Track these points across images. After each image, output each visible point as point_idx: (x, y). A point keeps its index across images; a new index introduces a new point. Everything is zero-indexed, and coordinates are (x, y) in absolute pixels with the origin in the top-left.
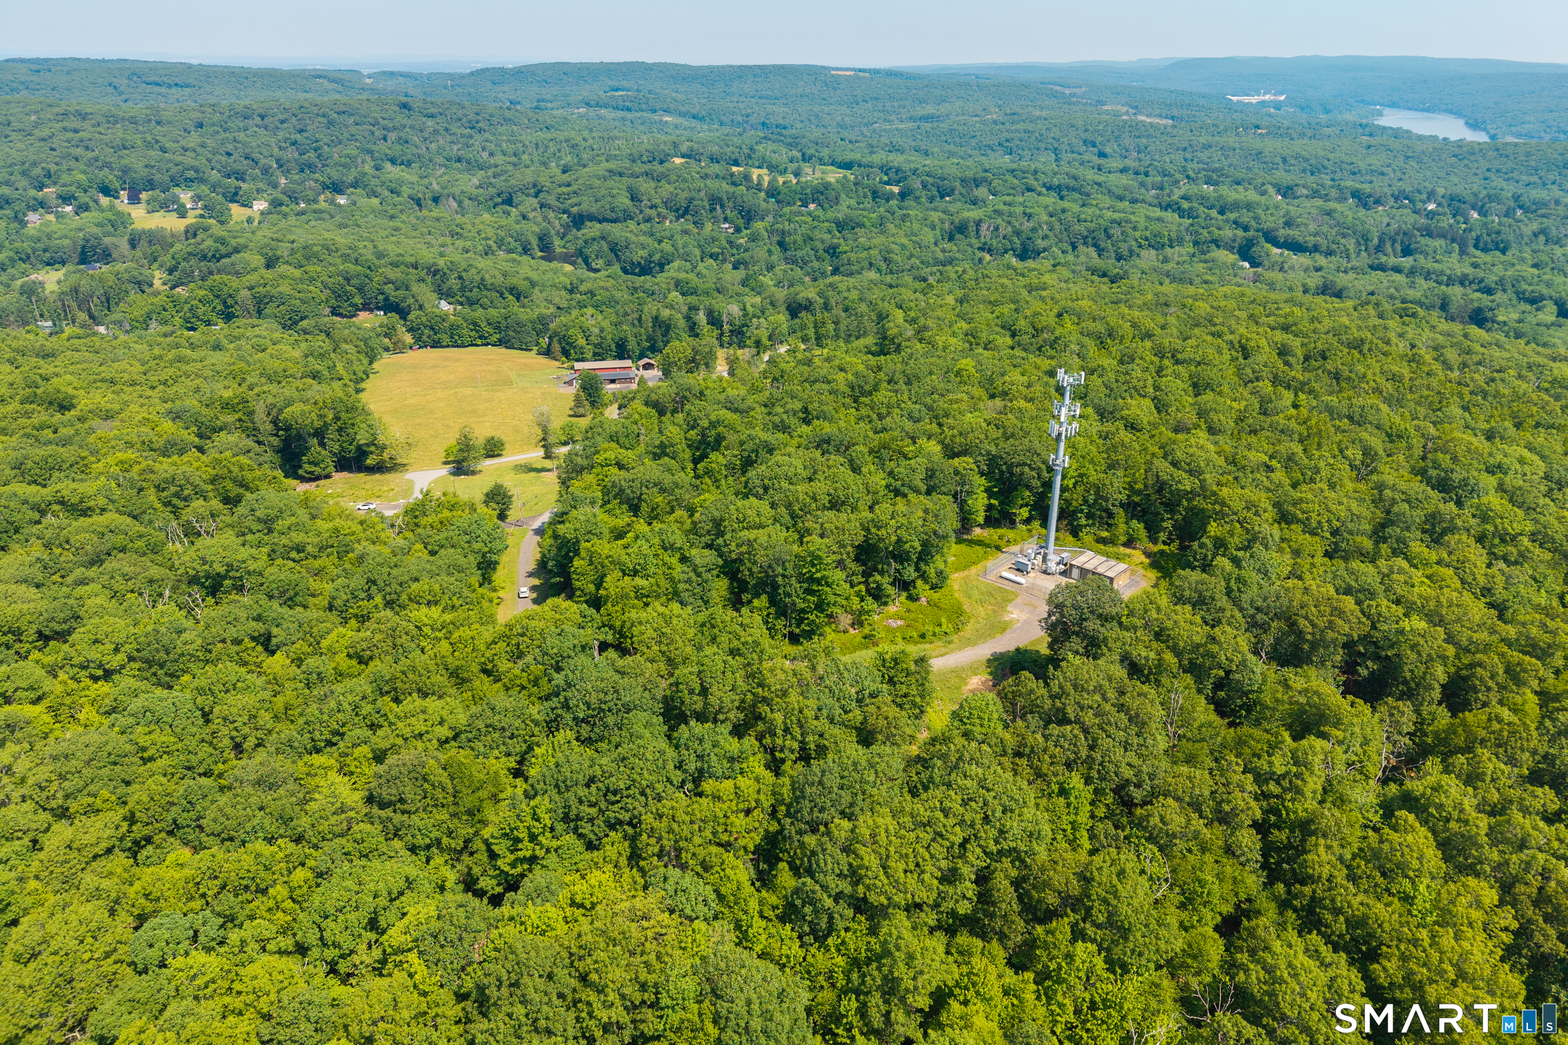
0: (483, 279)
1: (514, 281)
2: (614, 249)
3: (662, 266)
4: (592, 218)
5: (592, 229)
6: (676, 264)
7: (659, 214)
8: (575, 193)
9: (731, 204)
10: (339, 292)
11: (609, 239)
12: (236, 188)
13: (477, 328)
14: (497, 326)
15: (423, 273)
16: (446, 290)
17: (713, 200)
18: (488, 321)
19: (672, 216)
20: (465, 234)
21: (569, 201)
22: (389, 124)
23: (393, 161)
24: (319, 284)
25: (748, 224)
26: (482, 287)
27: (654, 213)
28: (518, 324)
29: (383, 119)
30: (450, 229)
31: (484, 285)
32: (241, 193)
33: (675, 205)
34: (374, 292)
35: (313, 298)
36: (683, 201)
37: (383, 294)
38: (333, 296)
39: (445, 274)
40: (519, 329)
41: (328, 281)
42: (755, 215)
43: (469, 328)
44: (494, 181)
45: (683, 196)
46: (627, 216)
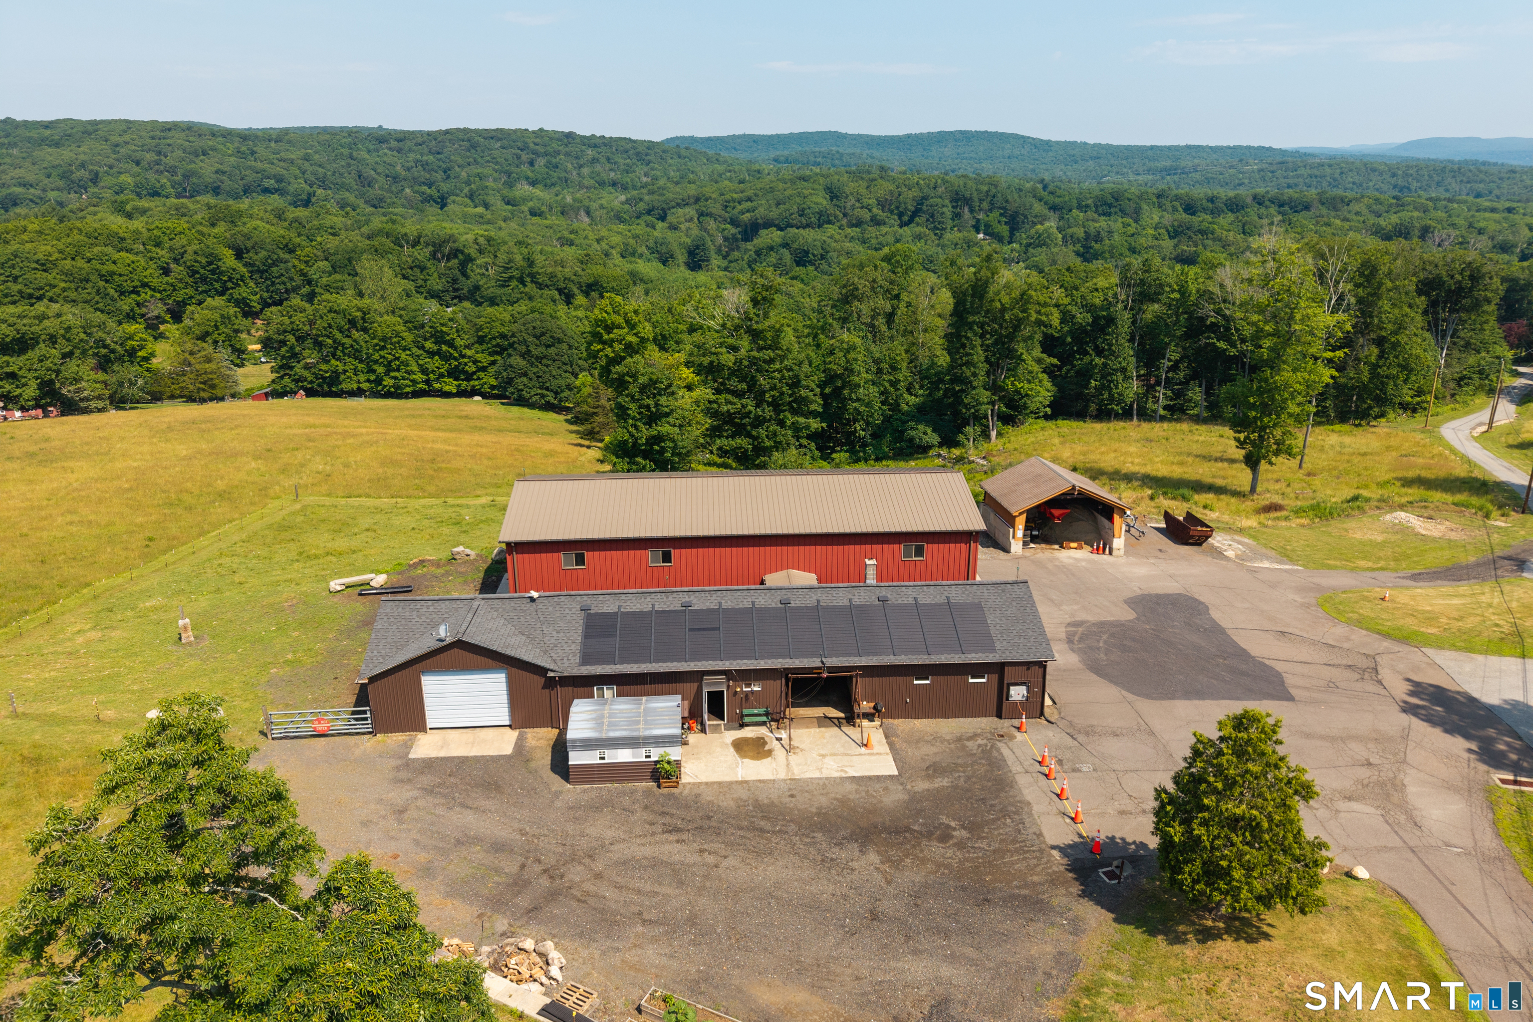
2: (802, 260)
4: (769, 224)
5: (770, 237)
7: (873, 218)
8: (749, 199)
9: (985, 205)
10: (202, 271)
11: (795, 246)
12: (309, 194)
13: (444, 348)
14: (498, 345)
15: (422, 254)
16: (469, 291)
17: (956, 201)
18: (478, 330)
19: (894, 220)
20: (577, 242)
21: (739, 207)
22: (541, 149)
23: (533, 183)
24: (163, 254)
25: (1012, 235)
26: (528, 279)
27: (867, 216)
28: (537, 337)
29: (535, 144)
30: (559, 235)
31: (532, 276)
32: (313, 200)
33: (897, 208)
34: (292, 279)
35: (112, 274)
36: (909, 202)
37: (309, 282)
38: (190, 280)
39: (469, 259)
40: (536, 351)
41: (187, 248)
42: (1023, 222)
43: (422, 348)
44: (646, 198)
45: (909, 196)
46: (823, 220)
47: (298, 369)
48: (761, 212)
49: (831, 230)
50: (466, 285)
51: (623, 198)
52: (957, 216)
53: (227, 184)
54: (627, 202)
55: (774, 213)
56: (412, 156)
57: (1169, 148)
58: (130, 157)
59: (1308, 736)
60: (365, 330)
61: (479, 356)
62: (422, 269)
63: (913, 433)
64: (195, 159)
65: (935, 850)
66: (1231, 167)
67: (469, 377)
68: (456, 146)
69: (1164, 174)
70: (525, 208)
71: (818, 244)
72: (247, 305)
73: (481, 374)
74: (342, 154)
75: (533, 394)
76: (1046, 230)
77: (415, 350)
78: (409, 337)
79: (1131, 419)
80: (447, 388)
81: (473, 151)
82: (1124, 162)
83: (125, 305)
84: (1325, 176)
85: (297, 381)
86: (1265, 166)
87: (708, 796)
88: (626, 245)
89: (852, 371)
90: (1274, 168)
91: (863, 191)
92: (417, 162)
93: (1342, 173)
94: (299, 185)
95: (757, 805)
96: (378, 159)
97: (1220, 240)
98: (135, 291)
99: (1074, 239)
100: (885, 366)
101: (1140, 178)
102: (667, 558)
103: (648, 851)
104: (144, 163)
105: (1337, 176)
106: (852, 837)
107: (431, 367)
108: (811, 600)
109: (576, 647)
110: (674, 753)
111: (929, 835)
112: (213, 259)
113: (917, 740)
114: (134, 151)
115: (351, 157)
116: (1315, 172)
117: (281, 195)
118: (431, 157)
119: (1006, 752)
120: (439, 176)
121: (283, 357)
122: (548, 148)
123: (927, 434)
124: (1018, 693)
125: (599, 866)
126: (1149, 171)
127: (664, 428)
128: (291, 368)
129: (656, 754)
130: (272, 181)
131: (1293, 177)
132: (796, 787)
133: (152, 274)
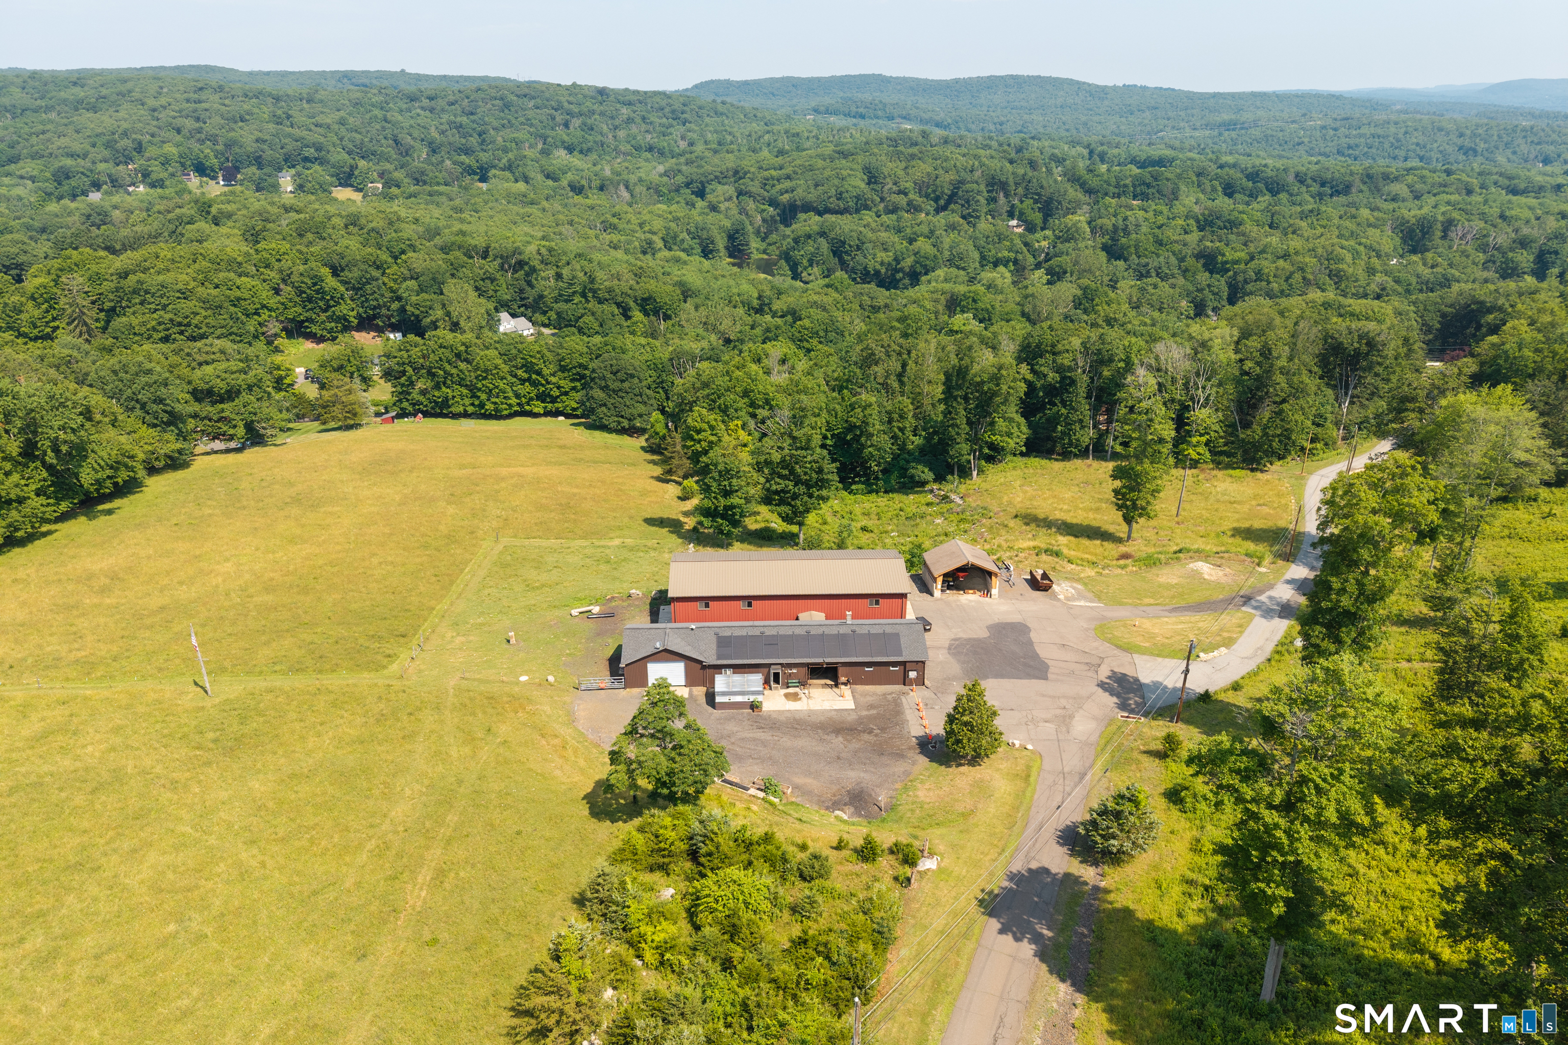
0: (592, 280)
1: (651, 286)
2: (839, 250)
3: (914, 277)
4: (807, 208)
5: (808, 223)
6: (940, 273)
7: (910, 203)
8: (788, 177)
9: (1020, 190)
10: (308, 291)
11: (832, 235)
12: (351, 167)
13: (534, 376)
14: (578, 374)
15: (491, 266)
16: (534, 300)
17: (992, 185)
18: (560, 361)
19: (930, 206)
20: (621, 227)
21: (778, 187)
22: (576, 109)
23: (570, 149)
24: (273, 275)
25: (1045, 221)
26: (590, 295)
27: (902, 200)
28: (615, 374)
29: (570, 103)
30: (602, 219)
31: (594, 291)
32: (356, 173)
33: (934, 191)
34: (383, 295)
35: (239, 299)
36: (946, 185)
37: (399, 299)
38: (298, 299)
39: (533, 270)
40: (615, 385)
41: (294, 269)
42: (1057, 208)
43: (515, 376)
44: (684, 168)
45: (946, 179)
46: (861, 205)
47: (415, 395)
48: (800, 193)
49: (868, 217)
50: (531, 294)
51: (661, 169)
52: (992, 200)
53: (268, 154)
54: (665, 174)
55: (812, 196)
56: (445, 117)
57: (1233, 96)
58: (171, 124)
59: (1044, 696)
60: (467, 361)
61: (562, 383)
62: (493, 280)
63: (913, 471)
64: (233, 126)
65: (866, 737)
66: (1293, 122)
67: (554, 400)
68: (489, 106)
69: (1222, 129)
70: (564, 183)
71: (854, 234)
72: (346, 320)
73: (564, 398)
74: (376, 117)
75: (612, 422)
76: (1074, 225)
77: (509, 378)
78: (505, 368)
79: (1088, 458)
80: (536, 410)
81: (506, 111)
82: (1182, 114)
83: (251, 326)
84: (1388, 136)
85: (414, 405)
86: (1329, 122)
87: (774, 716)
88: (668, 229)
89: (867, 424)
90: (1338, 124)
91: (901, 173)
92: (450, 123)
93: (1406, 133)
94: (339, 156)
95: (795, 719)
96: (412, 122)
97: (1244, 235)
98: (257, 313)
99: (1103, 231)
100: (895, 416)
101: (1197, 134)
102: (750, 605)
103: (751, 735)
104: (185, 132)
105: (1401, 136)
106: (832, 732)
107: (522, 392)
108: (820, 631)
109: (714, 652)
110: (760, 698)
111: (864, 732)
112: (317, 280)
113: (865, 695)
114: (174, 118)
115: (386, 120)
116: (1379, 131)
117: (321, 164)
118: (465, 119)
119: (904, 700)
120: (474, 141)
121: (403, 385)
122: (583, 107)
123: (923, 472)
124: (912, 675)
125: (733, 740)
126: (1207, 126)
127: (735, 500)
128: (409, 394)
129: (752, 698)
130: (312, 150)
131: (1355, 136)
132: (811, 713)
133: (265, 294)
